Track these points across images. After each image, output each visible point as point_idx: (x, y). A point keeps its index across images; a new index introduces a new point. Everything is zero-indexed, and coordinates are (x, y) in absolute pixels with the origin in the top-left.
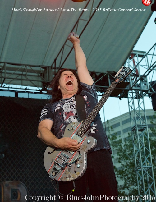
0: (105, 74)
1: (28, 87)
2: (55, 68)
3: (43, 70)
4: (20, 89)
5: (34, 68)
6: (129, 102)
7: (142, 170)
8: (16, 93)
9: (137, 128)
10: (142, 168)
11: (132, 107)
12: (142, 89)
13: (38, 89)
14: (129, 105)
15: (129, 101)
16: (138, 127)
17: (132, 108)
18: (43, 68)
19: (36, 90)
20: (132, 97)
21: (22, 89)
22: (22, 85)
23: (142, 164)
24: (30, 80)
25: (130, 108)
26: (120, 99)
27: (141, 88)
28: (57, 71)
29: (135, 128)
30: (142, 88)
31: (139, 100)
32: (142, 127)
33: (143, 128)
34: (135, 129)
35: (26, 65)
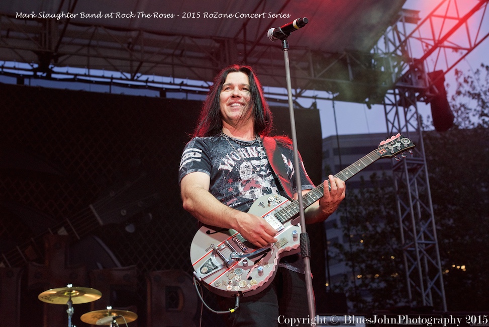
0: (341, 55)
1: (186, 81)
2: (245, 42)
3: (217, 45)
4: (170, 84)
5: (200, 42)
6: (386, 114)
7: (418, 250)
8: (163, 91)
9: (406, 165)
10: (417, 245)
11: (393, 124)
12: (415, 86)
13: (205, 85)
14: (387, 120)
15: (388, 111)
16: (407, 163)
17: (393, 126)
18: (217, 41)
19: (202, 87)
20: (394, 101)
21: (174, 84)
22: (174, 76)
23: (416, 238)
24: (189, 67)
25: (390, 126)
26: (370, 107)
27: (412, 84)
28: (249, 48)
29: (402, 165)
30: (414, 84)
31: (406, 109)
32: (414, 164)
33: (415, 166)
34: (402, 167)
35: (183, 36)
